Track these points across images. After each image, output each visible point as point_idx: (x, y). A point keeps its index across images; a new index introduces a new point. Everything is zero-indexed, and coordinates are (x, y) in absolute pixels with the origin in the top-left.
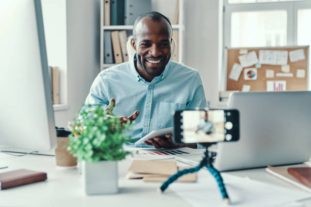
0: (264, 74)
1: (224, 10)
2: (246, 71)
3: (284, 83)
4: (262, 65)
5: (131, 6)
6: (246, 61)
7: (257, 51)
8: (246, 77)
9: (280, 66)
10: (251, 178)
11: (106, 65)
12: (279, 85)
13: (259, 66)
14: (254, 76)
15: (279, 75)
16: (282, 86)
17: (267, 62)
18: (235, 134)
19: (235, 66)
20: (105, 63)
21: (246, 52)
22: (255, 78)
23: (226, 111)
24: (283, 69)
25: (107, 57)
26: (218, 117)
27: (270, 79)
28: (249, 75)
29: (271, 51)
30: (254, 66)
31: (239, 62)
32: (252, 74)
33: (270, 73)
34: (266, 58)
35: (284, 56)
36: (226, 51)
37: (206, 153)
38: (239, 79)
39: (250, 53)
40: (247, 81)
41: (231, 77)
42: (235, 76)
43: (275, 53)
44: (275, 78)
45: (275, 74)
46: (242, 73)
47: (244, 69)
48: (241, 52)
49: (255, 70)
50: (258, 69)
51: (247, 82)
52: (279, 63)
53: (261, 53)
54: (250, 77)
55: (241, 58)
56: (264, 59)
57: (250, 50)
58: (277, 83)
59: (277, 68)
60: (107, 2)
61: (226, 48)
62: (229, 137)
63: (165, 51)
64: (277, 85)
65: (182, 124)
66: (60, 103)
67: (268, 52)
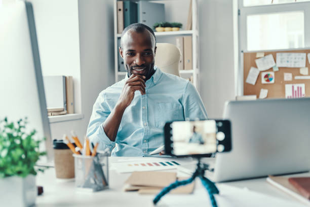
0: (283, 77)
1: (239, 14)
2: (263, 74)
3: (303, 86)
4: (279, 68)
5: (144, 13)
6: (263, 65)
7: (274, 54)
8: (264, 81)
9: (298, 69)
10: (250, 189)
11: (120, 73)
12: (298, 88)
13: (276, 69)
14: (271, 79)
15: (297, 78)
16: (301, 88)
17: (284, 65)
18: (227, 145)
19: (252, 70)
20: (119, 71)
21: (262, 55)
22: (273, 81)
23: (217, 121)
24: (302, 72)
25: (121, 65)
26: (209, 127)
27: (288, 82)
28: (266, 79)
29: (288, 54)
30: (271, 69)
31: (256, 67)
32: (270, 77)
33: (288, 77)
34: (283, 61)
35: (302, 59)
36: (242, 54)
37: (198, 165)
38: (256, 83)
39: (267, 57)
40: (265, 84)
41: (248, 81)
42: (252, 80)
43: (293, 55)
44: (294, 81)
45: (293, 76)
46: (259, 77)
47: (261, 72)
48: (258, 56)
49: (272, 74)
50: (276, 72)
51: (265, 86)
52: (297, 66)
53: (278, 56)
54: (268, 81)
55: (257, 62)
56: (281, 62)
57: (267, 53)
58: (296, 86)
59: (295, 71)
60: (120, 10)
61: (242, 52)
62: (221, 148)
63: (148, 60)
64: (296, 89)
65: (171, 135)
66: (74, 113)
67: (285, 55)
